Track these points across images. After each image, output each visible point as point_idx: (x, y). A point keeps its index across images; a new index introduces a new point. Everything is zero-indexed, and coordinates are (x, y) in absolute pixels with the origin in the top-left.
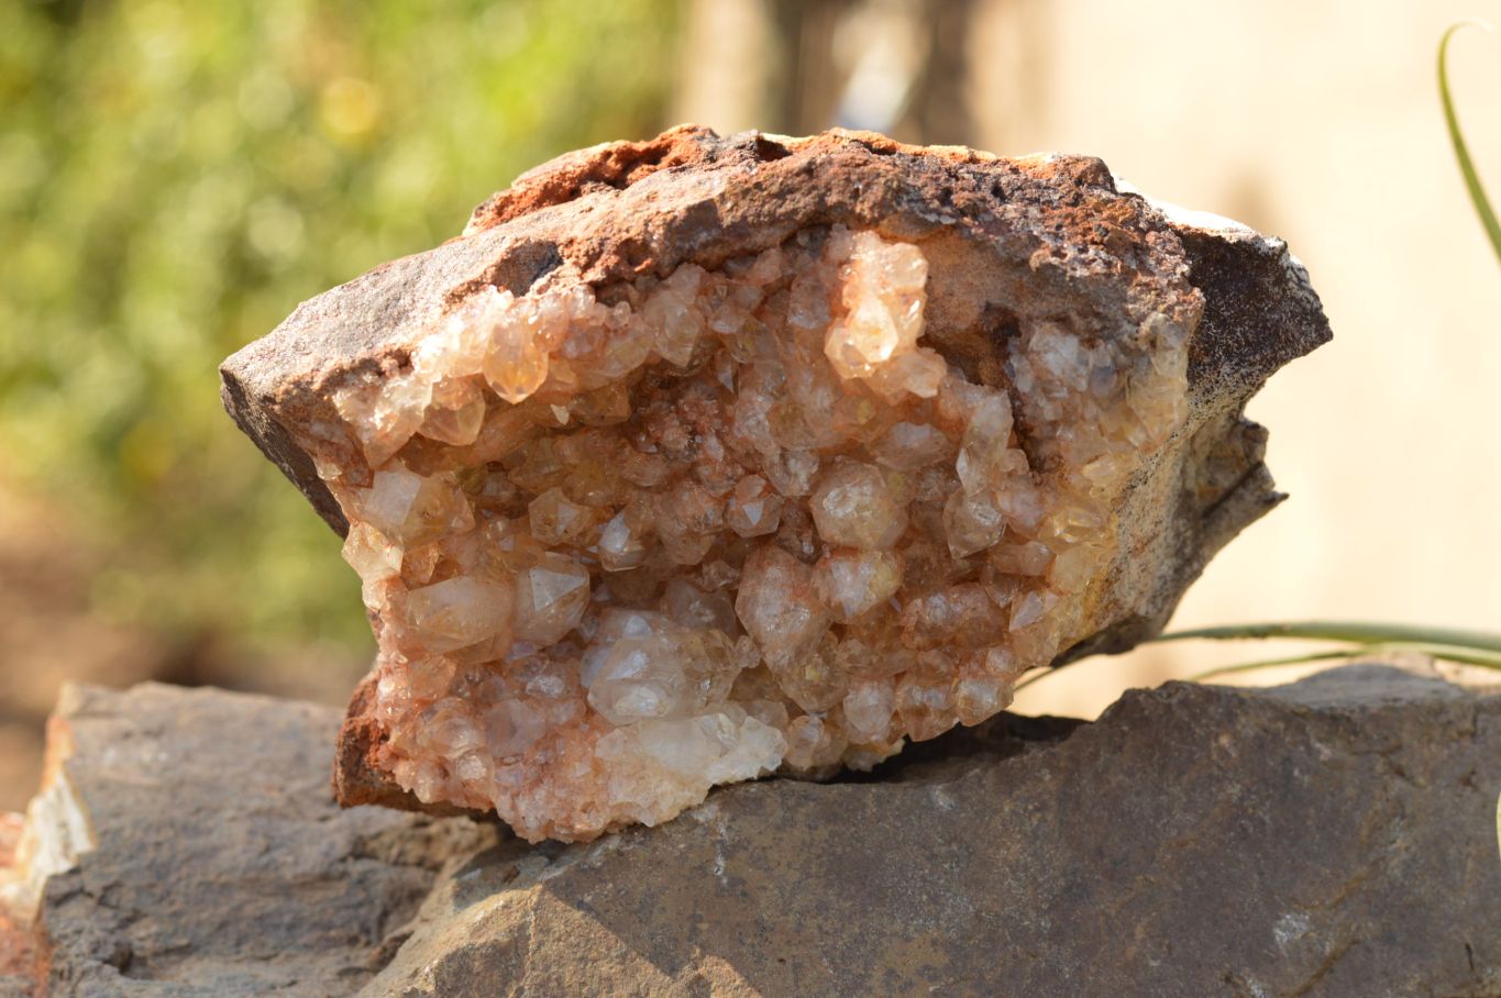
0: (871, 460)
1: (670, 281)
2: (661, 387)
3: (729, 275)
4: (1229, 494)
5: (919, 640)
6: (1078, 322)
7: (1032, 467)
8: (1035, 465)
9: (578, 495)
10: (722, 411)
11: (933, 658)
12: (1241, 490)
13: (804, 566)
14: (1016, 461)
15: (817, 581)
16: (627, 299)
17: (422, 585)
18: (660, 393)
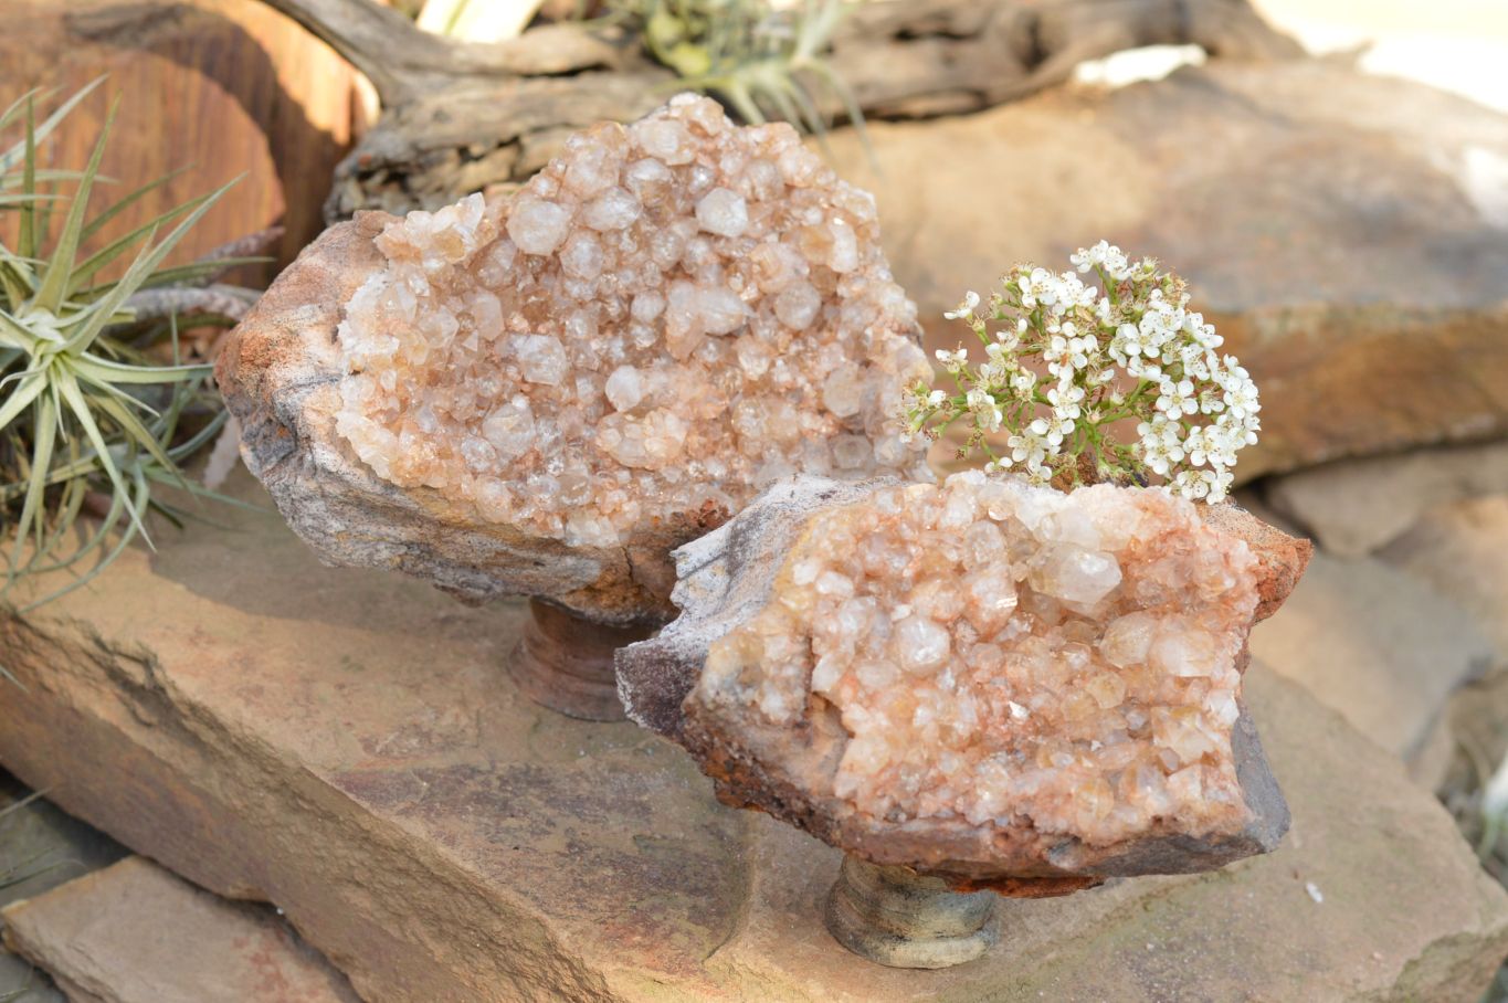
0: (905, 673)
1: (987, 818)
2: (1017, 751)
3: (953, 809)
4: (705, 565)
5: (913, 550)
6: (757, 717)
7: (811, 640)
8: (809, 640)
9: (1090, 701)
10: (985, 727)
11: (908, 533)
12: (698, 565)
13: (968, 616)
14: (819, 646)
15: (961, 605)
16: (1016, 816)
17: (1200, 678)
18: (1019, 747)
